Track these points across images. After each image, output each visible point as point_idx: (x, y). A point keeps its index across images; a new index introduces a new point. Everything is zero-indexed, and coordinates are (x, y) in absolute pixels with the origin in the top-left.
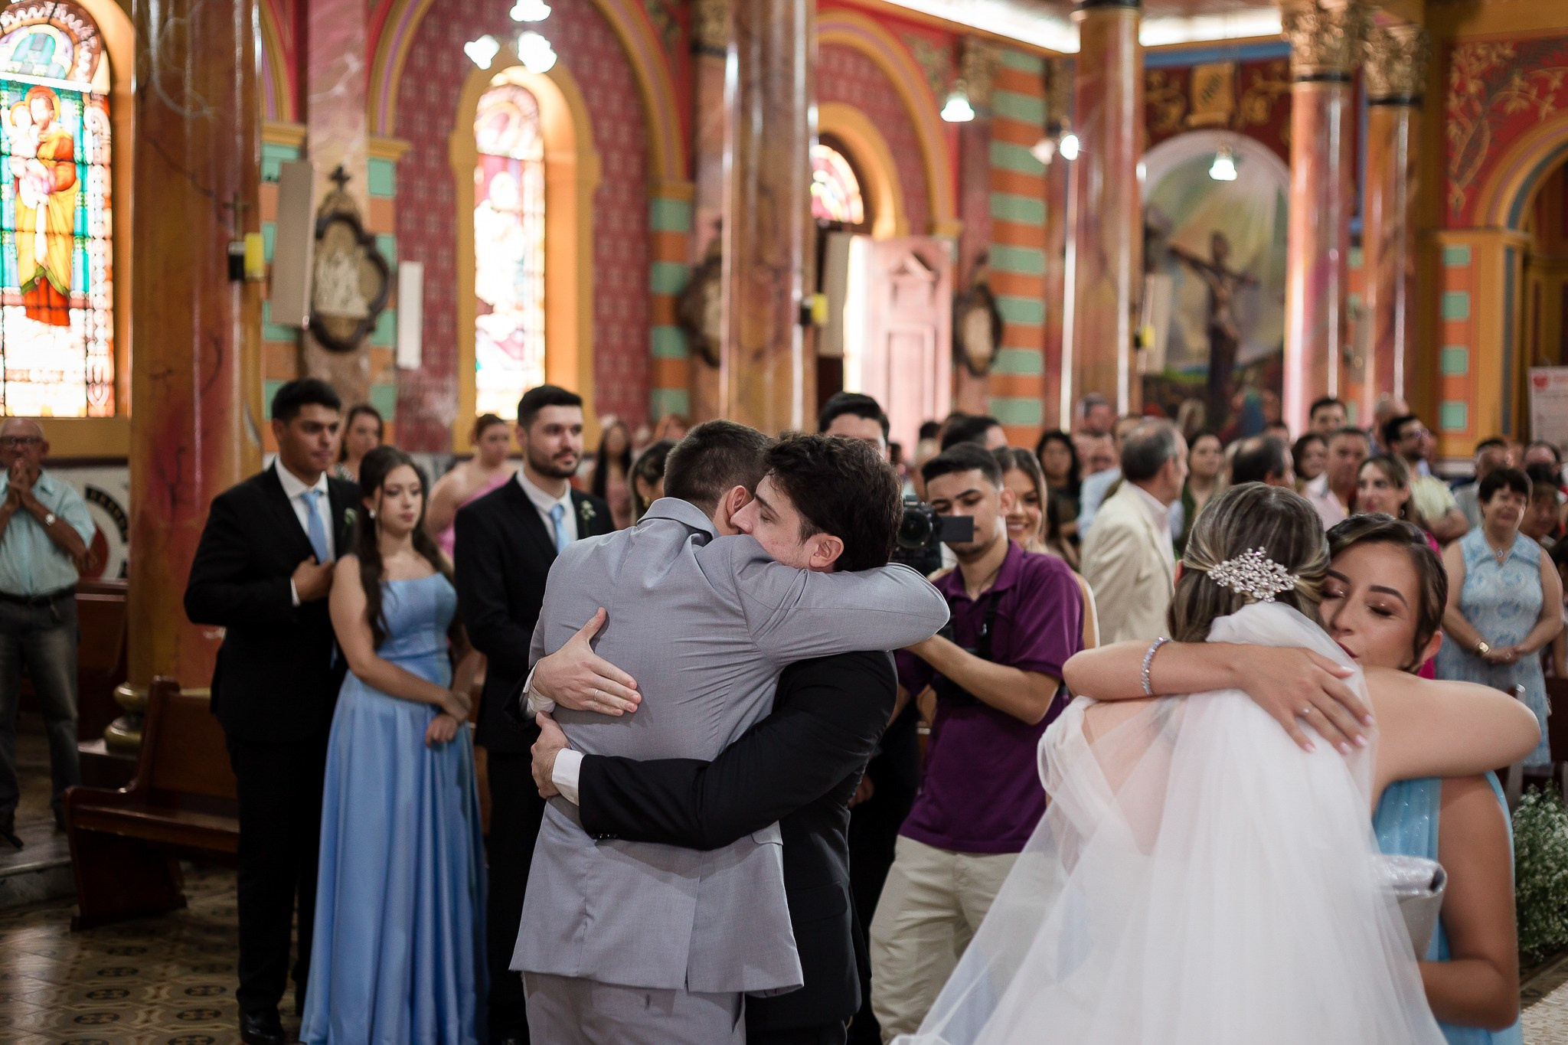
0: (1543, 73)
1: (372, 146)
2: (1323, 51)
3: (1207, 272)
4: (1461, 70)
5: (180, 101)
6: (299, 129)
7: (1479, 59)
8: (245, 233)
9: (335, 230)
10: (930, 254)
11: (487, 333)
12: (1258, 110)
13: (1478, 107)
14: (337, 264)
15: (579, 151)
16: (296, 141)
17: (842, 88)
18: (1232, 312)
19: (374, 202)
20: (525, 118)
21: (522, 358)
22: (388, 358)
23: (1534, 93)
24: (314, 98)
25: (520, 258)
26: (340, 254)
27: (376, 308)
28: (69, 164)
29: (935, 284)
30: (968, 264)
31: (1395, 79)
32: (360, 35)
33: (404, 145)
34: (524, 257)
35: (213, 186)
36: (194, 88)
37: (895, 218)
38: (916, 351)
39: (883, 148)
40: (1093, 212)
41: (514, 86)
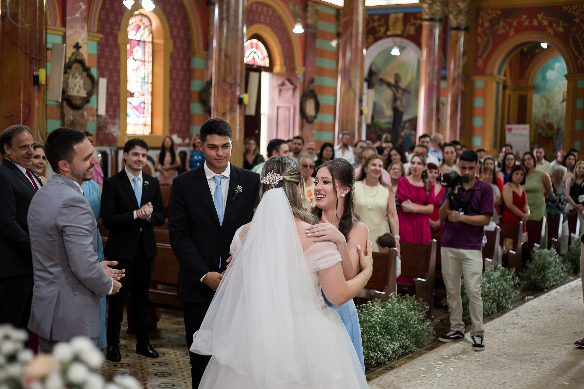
0: (510, 20)
1: (89, 36)
2: (433, 11)
3: (393, 88)
4: (482, 18)
5: (17, 22)
6: (63, 29)
7: (489, 15)
8: (39, 69)
9: (75, 65)
10: (293, 79)
11: (131, 103)
12: (412, 30)
13: (488, 32)
14: (76, 77)
15: (165, 39)
16: (62, 34)
17: (262, 19)
18: (401, 102)
19: (90, 55)
20: (146, 27)
21: (144, 113)
22: (95, 112)
23: (507, 27)
24: (68, 18)
25: (143, 76)
26: (77, 74)
27: (90, 94)
29: (294, 90)
30: (307, 83)
31: (459, 21)
33: (101, 36)
34: (144, 77)
35: (28, 51)
36: (22, 17)
37: (281, 65)
38: (287, 114)
39: (277, 40)
40: (347, 66)
41: (143, 15)
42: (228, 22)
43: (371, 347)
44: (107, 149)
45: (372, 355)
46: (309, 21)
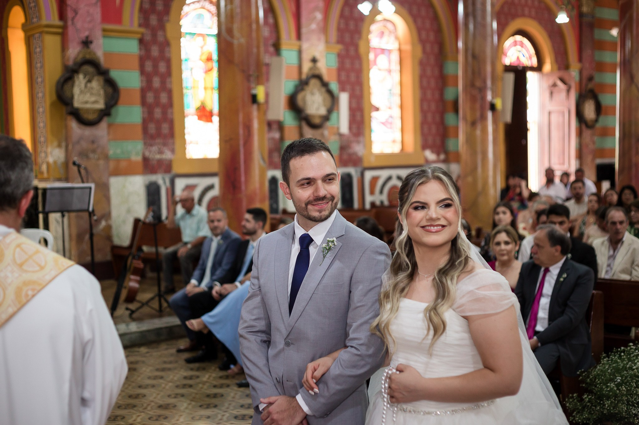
1: (327, 48)
5: (233, 37)
6: (297, 43)
8: (257, 86)
10: (566, 78)
11: (377, 119)
14: (314, 94)
15: (413, 45)
16: (296, 48)
17: (527, 12)
19: (329, 70)
20: (390, 32)
21: (392, 128)
22: (336, 130)
24: (304, 30)
26: (315, 91)
27: (330, 111)
28: (210, 61)
29: (568, 91)
30: (584, 81)
32: (321, 4)
33: (339, 47)
34: (391, 88)
35: (246, 69)
36: (238, 32)
37: (551, 63)
38: (561, 119)
39: (545, 34)
40: (627, 57)
41: (385, 20)
42: (475, 17)
43: (632, 402)
44: (352, 170)
45: (634, 412)
46: (585, 9)
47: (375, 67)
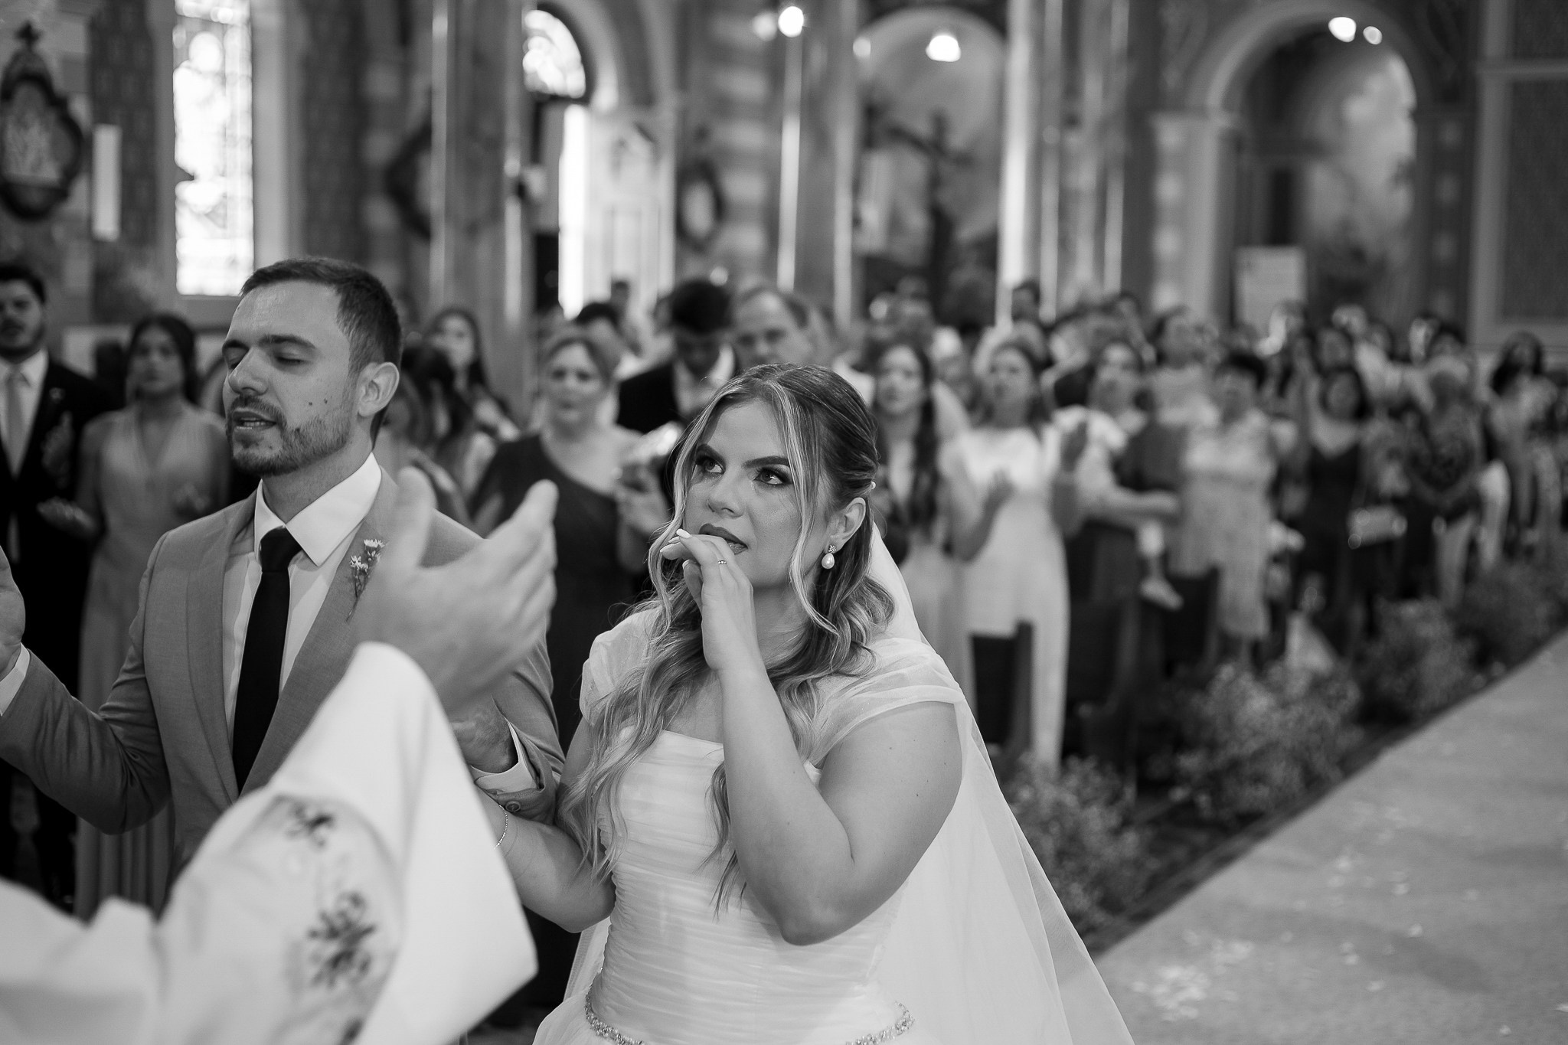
1: (62, 3)
3: (927, 150)
9: (25, 93)
10: (652, 126)
11: (187, 202)
14: (27, 127)
15: (286, 15)
22: (84, 229)
26: (30, 115)
27: (69, 175)
29: (656, 156)
30: (690, 138)
34: (227, 123)
37: (615, 89)
39: (606, 14)
40: (815, 89)
47: (185, 63)
